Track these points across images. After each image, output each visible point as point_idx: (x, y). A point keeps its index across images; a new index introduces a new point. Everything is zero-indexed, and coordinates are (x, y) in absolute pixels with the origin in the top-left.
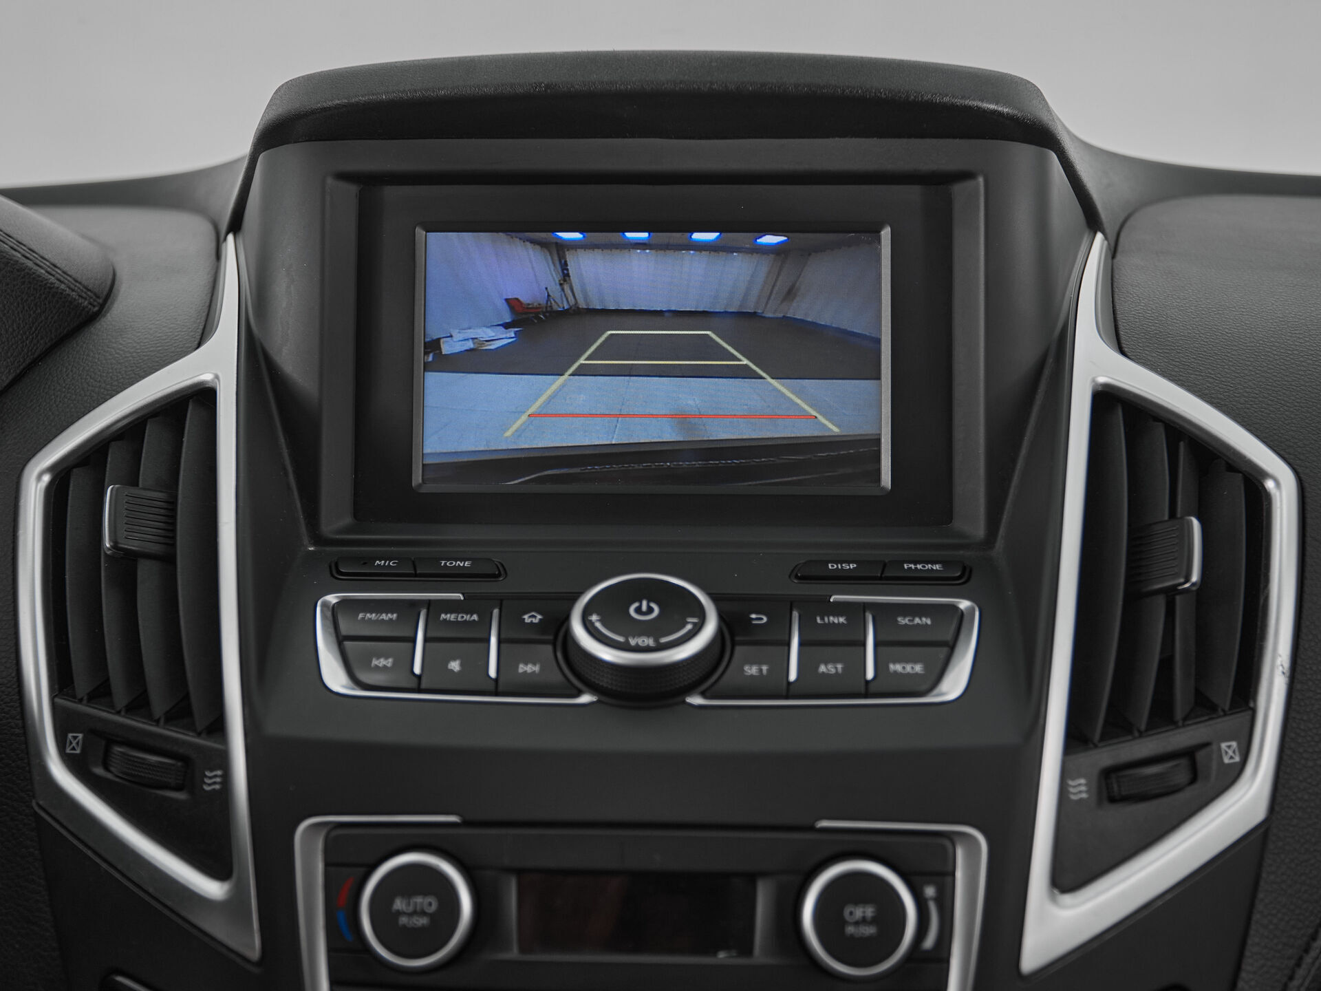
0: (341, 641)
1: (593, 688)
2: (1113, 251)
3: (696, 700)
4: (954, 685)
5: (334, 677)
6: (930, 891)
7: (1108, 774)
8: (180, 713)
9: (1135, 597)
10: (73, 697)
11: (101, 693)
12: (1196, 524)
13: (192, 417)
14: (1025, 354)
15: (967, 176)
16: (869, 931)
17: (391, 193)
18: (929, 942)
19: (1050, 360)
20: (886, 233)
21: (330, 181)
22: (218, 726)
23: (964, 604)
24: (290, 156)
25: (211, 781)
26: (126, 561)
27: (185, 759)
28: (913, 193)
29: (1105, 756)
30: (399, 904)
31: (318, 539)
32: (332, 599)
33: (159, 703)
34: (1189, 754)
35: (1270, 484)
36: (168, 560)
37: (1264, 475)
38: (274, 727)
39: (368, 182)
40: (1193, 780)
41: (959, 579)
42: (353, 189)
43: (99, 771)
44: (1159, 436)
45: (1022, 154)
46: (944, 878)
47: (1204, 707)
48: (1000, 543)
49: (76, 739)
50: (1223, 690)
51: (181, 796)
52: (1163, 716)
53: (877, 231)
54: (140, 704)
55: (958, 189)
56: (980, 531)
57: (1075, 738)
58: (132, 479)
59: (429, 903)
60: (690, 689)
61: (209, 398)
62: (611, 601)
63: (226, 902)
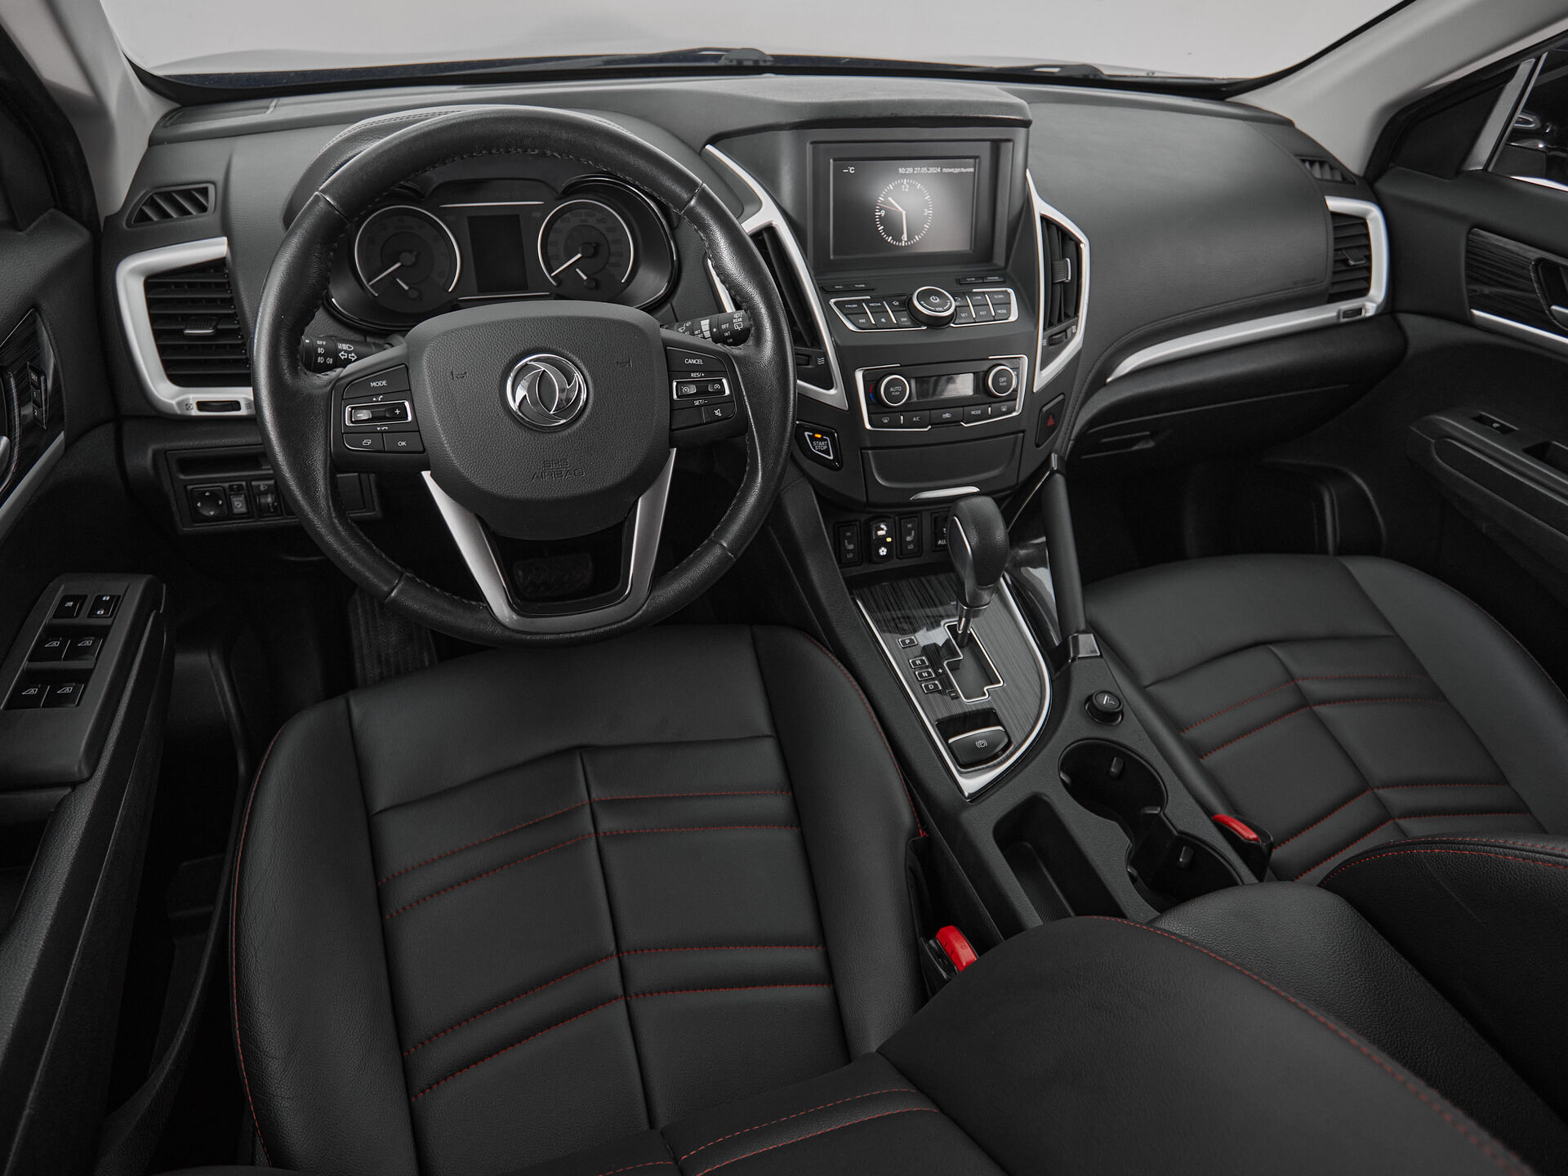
0: (846, 315)
1: (929, 324)
3: (952, 325)
4: (1014, 317)
5: (851, 327)
6: (1016, 373)
7: (1051, 336)
9: (1053, 287)
12: (1069, 261)
14: (1018, 203)
15: (1008, 140)
16: (1005, 384)
18: (1016, 387)
19: (1025, 205)
21: (808, 148)
22: (821, 345)
23: (1012, 292)
24: (791, 133)
25: (821, 361)
27: (808, 356)
28: (988, 146)
29: (1051, 331)
30: (892, 389)
32: (833, 300)
34: (1066, 330)
35: (1082, 244)
37: (1081, 242)
38: (841, 344)
39: (816, 144)
40: (1066, 337)
41: (1003, 281)
42: (815, 149)
46: (1020, 368)
47: (1067, 316)
48: (1009, 268)
50: (1071, 312)
51: (810, 367)
52: (1060, 321)
55: (1003, 144)
57: (1044, 329)
59: (899, 389)
60: (949, 322)
61: (770, 229)
62: (924, 296)
63: (834, 396)
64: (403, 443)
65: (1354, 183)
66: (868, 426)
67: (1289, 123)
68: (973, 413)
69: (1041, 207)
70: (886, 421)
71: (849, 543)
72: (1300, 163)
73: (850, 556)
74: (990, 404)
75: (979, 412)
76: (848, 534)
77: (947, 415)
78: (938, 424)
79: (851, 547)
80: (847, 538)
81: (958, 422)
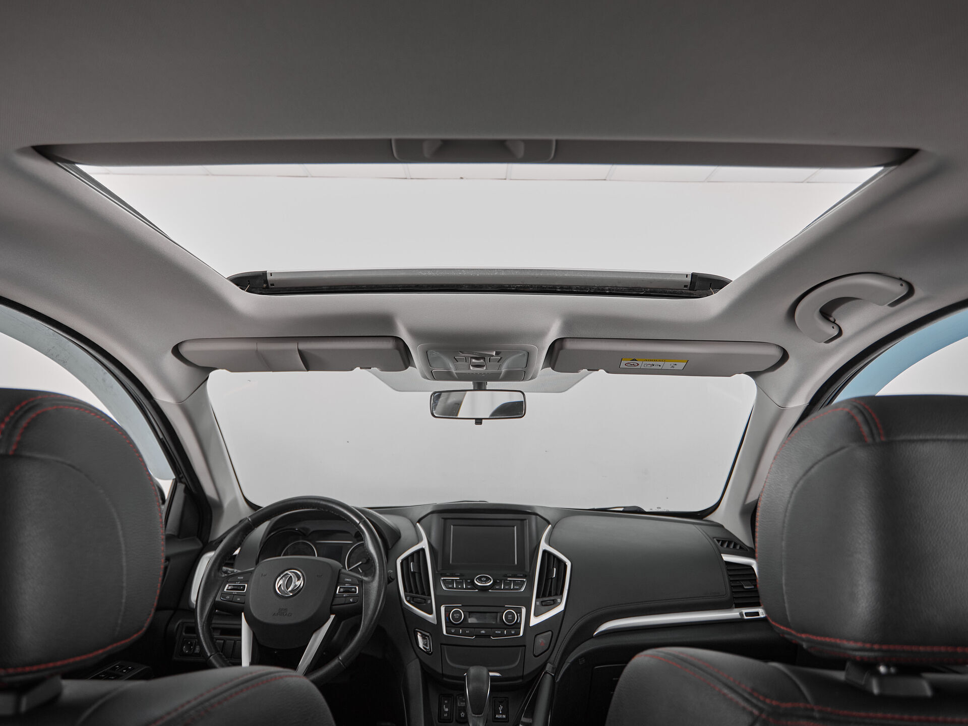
0: (443, 584)
1: (477, 589)
2: (553, 528)
3: (490, 591)
4: (523, 590)
5: (445, 589)
6: (519, 615)
7: (542, 602)
8: (423, 593)
9: (547, 580)
10: (407, 592)
11: (411, 592)
12: (555, 569)
13: (421, 553)
14: (534, 546)
15: (525, 520)
16: (511, 618)
17: (448, 520)
18: (518, 621)
20: (515, 527)
21: (441, 519)
22: (430, 595)
23: (525, 580)
24: (435, 516)
25: (429, 602)
26: (414, 573)
27: (425, 599)
28: (519, 522)
29: (541, 599)
30: (455, 615)
31: (438, 571)
32: (442, 578)
33: (420, 592)
34: (553, 600)
35: (567, 564)
36: (420, 574)
38: (438, 594)
39: (445, 519)
40: (554, 604)
41: (524, 576)
42: (443, 520)
43: (412, 602)
44: (552, 557)
45: (534, 517)
46: (521, 613)
47: (556, 594)
49: (408, 598)
50: (558, 593)
51: (425, 604)
52: (550, 595)
53: (514, 527)
54: (417, 593)
55: (525, 521)
56: (528, 570)
57: (537, 597)
58: (413, 561)
59: (458, 615)
60: (489, 589)
61: (423, 550)
62: (480, 579)
63: (431, 618)
64: (239, 599)
65: (747, 550)
66: (445, 632)
67: (721, 526)
68: (496, 632)
69: (544, 546)
70: (453, 631)
71: (446, 707)
72: (716, 542)
73: (446, 715)
74: (505, 629)
75: (500, 632)
76: (446, 702)
77: (483, 632)
78: (479, 636)
79: (447, 710)
80: (445, 704)
81: (490, 636)
